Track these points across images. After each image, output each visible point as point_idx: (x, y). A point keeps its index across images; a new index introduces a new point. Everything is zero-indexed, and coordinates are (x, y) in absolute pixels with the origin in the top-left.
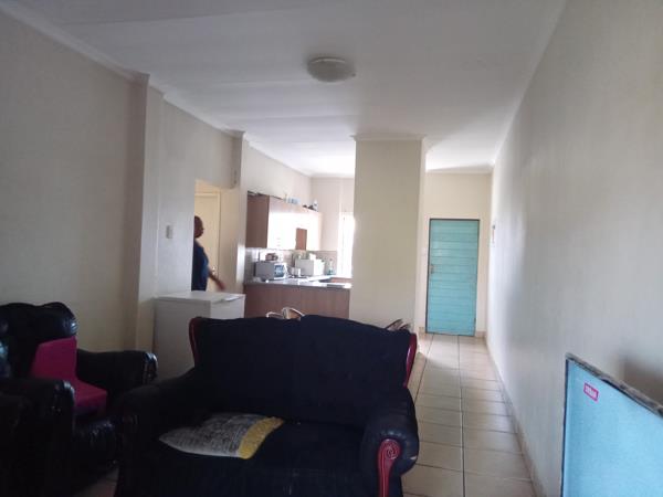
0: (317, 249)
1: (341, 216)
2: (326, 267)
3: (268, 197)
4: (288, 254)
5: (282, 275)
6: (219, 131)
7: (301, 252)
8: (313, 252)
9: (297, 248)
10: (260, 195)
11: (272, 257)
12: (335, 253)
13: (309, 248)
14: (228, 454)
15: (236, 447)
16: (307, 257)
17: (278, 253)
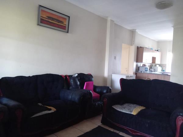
0: (159, 63)
1: (168, 53)
2: (162, 69)
3: (143, 48)
4: (149, 65)
5: (147, 71)
6: (129, 30)
7: (154, 64)
8: (158, 64)
9: (152, 63)
10: (141, 47)
11: (144, 65)
12: (166, 65)
13: (156, 63)
14: (129, 113)
15: (132, 112)
16: (156, 66)
17: (146, 64)
